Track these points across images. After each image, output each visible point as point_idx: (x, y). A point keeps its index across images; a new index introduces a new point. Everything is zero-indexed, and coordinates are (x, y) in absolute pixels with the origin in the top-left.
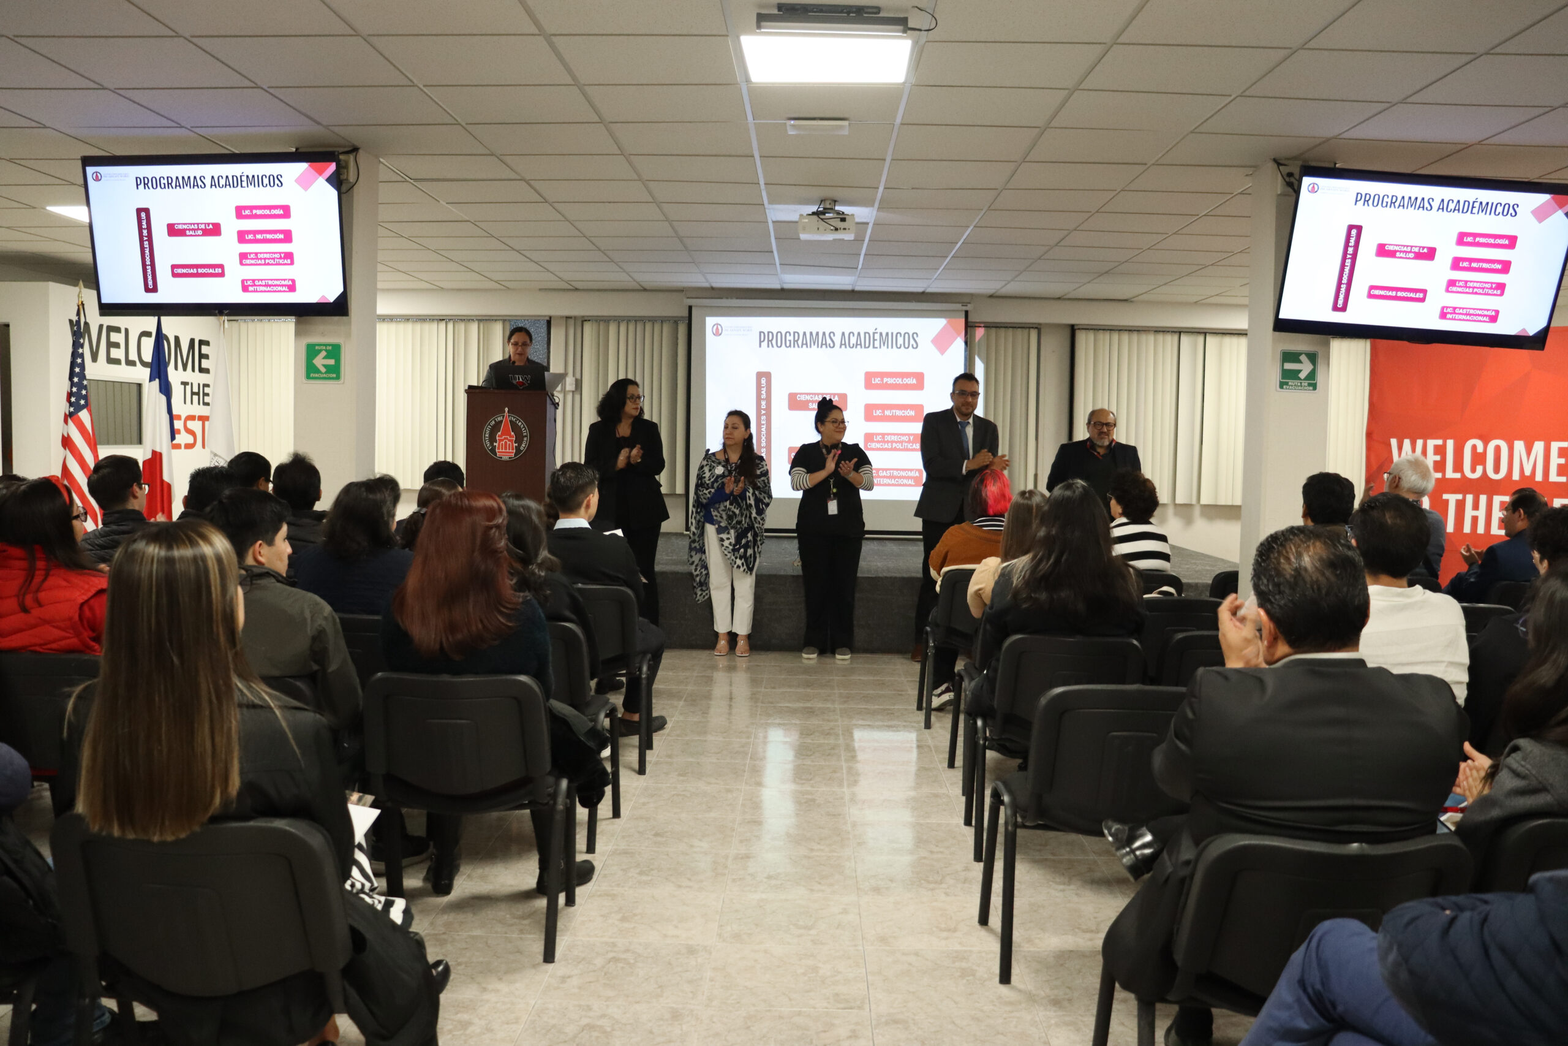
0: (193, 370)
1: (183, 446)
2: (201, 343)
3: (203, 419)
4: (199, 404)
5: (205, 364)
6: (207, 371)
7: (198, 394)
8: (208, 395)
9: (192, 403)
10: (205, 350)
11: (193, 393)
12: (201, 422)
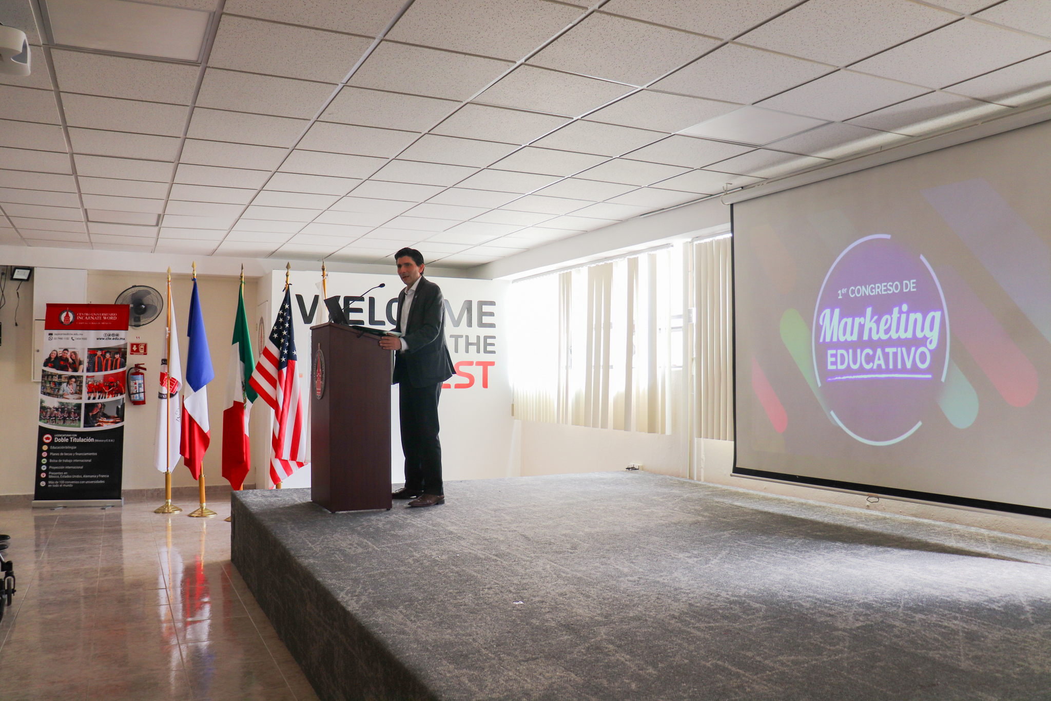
0: (470, 324)
1: (453, 386)
2: (481, 304)
3: (485, 365)
4: (478, 351)
5: (486, 320)
6: (492, 326)
7: (478, 344)
8: (493, 345)
9: (467, 351)
10: (486, 309)
11: (468, 344)
12: (481, 368)
